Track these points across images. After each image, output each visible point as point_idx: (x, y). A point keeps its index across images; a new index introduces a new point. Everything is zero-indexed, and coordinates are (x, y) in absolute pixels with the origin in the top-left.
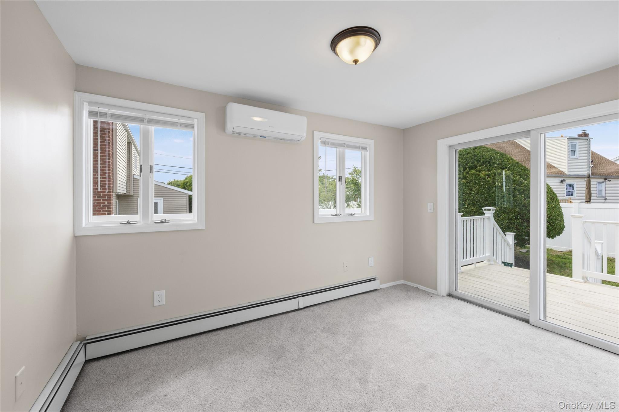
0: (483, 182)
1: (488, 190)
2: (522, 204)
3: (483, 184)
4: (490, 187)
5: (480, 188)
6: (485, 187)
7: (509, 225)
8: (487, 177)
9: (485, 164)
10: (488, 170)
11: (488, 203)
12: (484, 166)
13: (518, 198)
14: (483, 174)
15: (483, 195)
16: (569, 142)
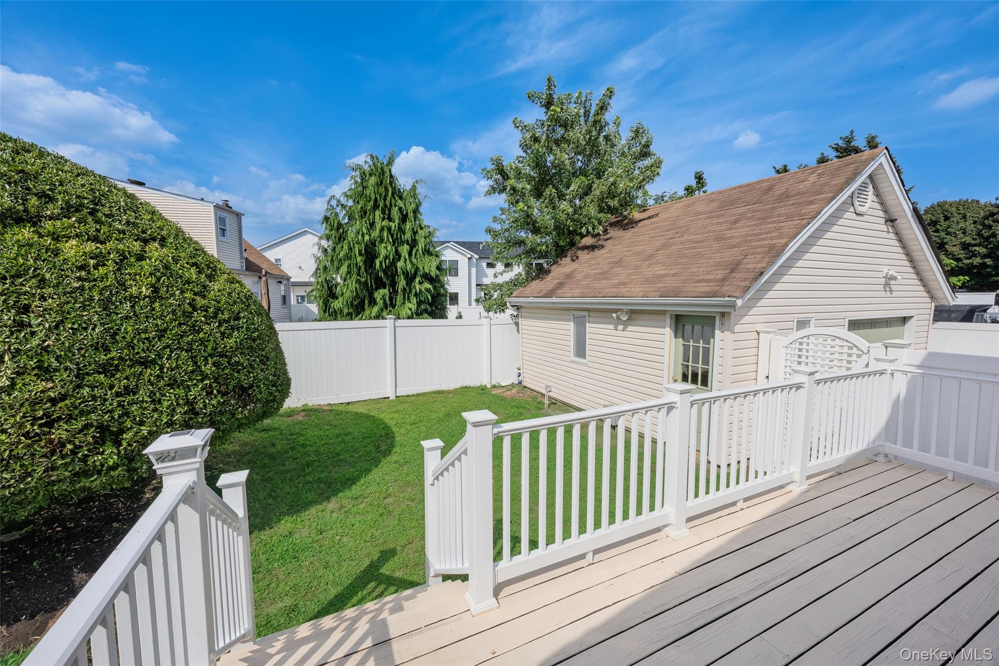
0: (80, 279)
1: (105, 309)
2: (219, 350)
3: (82, 288)
4: (109, 300)
5: (68, 303)
6: (91, 299)
7: (191, 419)
8: (92, 262)
9: (77, 215)
10: (95, 239)
11: (113, 359)
12: (74, 219)
13: (206, 333)
14: (71, 249)
15: (85, 329)
16: (215, 213)
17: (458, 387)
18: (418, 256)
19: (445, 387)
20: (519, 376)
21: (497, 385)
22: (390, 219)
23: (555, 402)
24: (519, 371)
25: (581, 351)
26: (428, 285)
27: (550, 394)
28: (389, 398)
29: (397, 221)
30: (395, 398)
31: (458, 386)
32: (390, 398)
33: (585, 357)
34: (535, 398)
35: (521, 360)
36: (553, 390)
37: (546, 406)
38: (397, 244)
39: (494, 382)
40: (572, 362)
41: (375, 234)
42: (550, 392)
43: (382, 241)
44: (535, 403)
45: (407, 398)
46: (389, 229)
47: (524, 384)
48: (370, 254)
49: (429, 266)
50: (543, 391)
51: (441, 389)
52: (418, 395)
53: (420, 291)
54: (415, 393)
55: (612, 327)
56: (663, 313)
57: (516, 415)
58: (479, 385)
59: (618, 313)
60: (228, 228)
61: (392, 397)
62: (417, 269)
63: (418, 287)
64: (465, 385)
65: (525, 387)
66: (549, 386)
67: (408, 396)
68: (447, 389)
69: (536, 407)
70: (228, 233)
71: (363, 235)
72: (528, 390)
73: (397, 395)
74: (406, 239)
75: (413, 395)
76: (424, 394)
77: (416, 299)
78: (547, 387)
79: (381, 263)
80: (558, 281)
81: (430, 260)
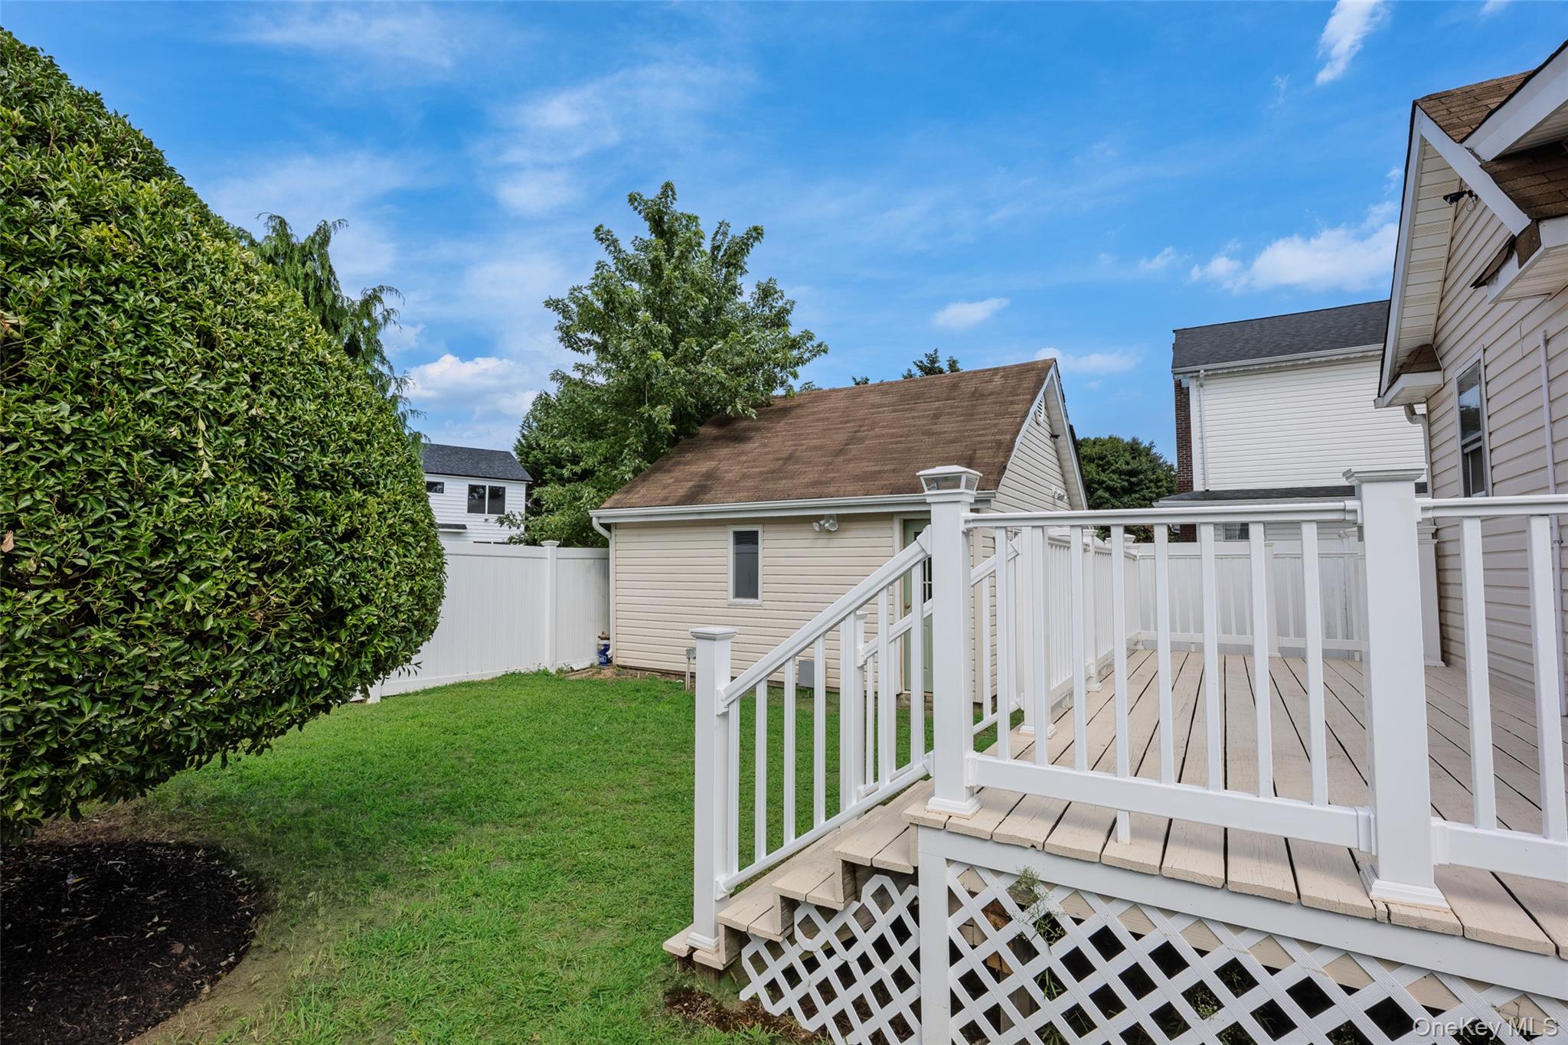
17: (499, 675)
19: (476, 676)
20: (605, 650)
21: (565, 668)
25: (747, 584)
28: (365, 701)
30: (379, 700)
31: (499, 672)
32: (369, 702)
33: (756, 596)
34: (653, 679)
35: (613, 619)
39: (560, 664)
40: (730, 606)
45: (408, 698)
47: (617, 661)
51: (468, 679)
54: (419, 688)
55: (805, 543)
56: (889, 517)
58: (536, 670)
59: (822, 522)
64: (511, 670)
65: (619, 666)
68: (480, 679)
73: (383, 695)
75: (417, 694)
80: (691, 484)
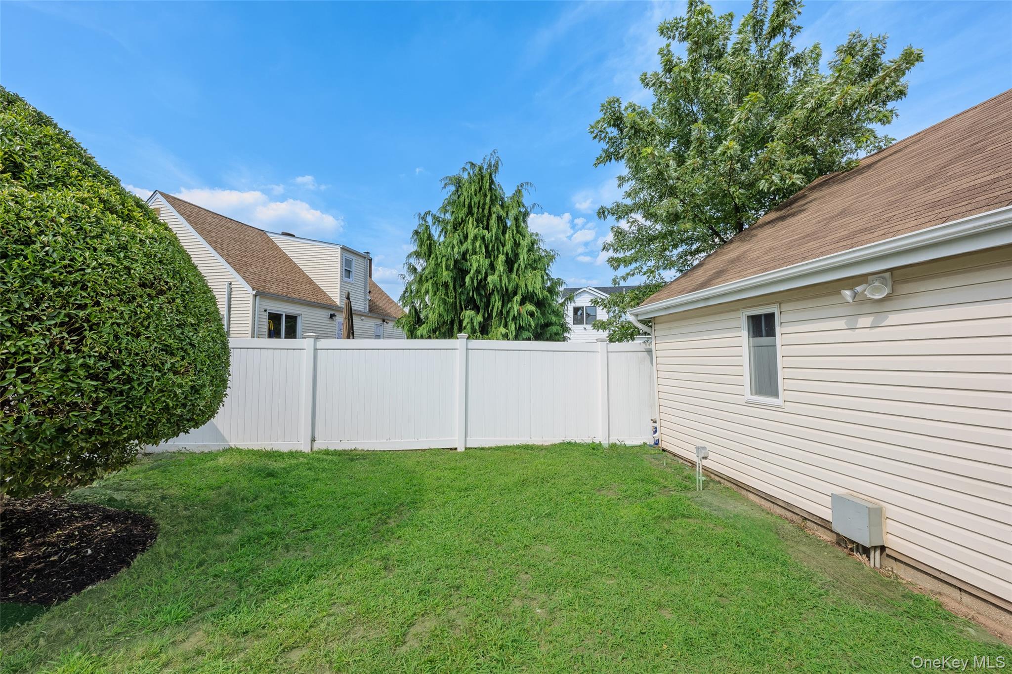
16: (342, 255)
17: (556, 443)
18: (520, 272)
19: (537, 441)
20: (655, 432)
21: (618, 443)
22: (487, 228)
23: (717, 479)
24: (655, 425)
25: (767, 383)
26: (530, 307)
27: (705, 463)
28: (456, 449)
29: (494, 230)
30: (464, 450)
31: (557, 440)
32: (458, 450)
33: (775, 393)
34: (679, 470)
35: (657, 406)
36: (711, 455)
37: (699, 485)
38: (492, 258)
39: (614, 440)
40: (749, 404)
41: (468, 245)
42: (706, 458)
43: (475, 253)
44: (678, 479)
45: (479, 452)
46: (483, 238)
47: (663, 445)
48: (460, 270)
49: (533, 283)
50: (693, 457)
51: (530, 443)
52: (498, 449)
53: (519, 314)
54: (493, 445)
55: (841, 323)
57: (639, 494)
58: (589, 441)
59: (859, 288)
60: (353, 270)
61: (461, 449)
62: (517, 287)
63: (516, 307)
64: (568, 440)
65: (664, 450)
66: (704, 448)
67: (482, 449)
68: (540, 444)
69: (680, 485)
70: (353, 274)
71: (453, 248)
72: (669, 455)
73: (468, 446)
74: (505, 251)
75: (490, 448)
76: (506, 448)
77: (515, 324)
78: (698, 449)
79: (472, 280)
81: (535, 275)
